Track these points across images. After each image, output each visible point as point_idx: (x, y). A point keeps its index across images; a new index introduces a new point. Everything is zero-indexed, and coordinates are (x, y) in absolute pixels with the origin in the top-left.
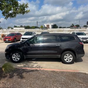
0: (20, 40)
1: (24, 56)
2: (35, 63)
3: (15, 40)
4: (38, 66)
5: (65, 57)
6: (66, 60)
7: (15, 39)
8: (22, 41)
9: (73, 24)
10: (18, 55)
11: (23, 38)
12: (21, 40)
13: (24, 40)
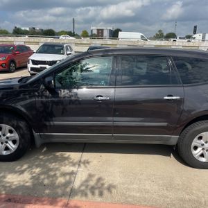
0: (26, 67)
1: (36, 134)
2: (79, 163)
3: (13, 65)
4: (92, 183)
5: (196, 142)
6: (196, 153)
7: (13, 61)
8: (32, 69)
9: (160, 31)
10: (11, 132)
11: (35, 62)
12: (30, 65)
13: (39, 66)
